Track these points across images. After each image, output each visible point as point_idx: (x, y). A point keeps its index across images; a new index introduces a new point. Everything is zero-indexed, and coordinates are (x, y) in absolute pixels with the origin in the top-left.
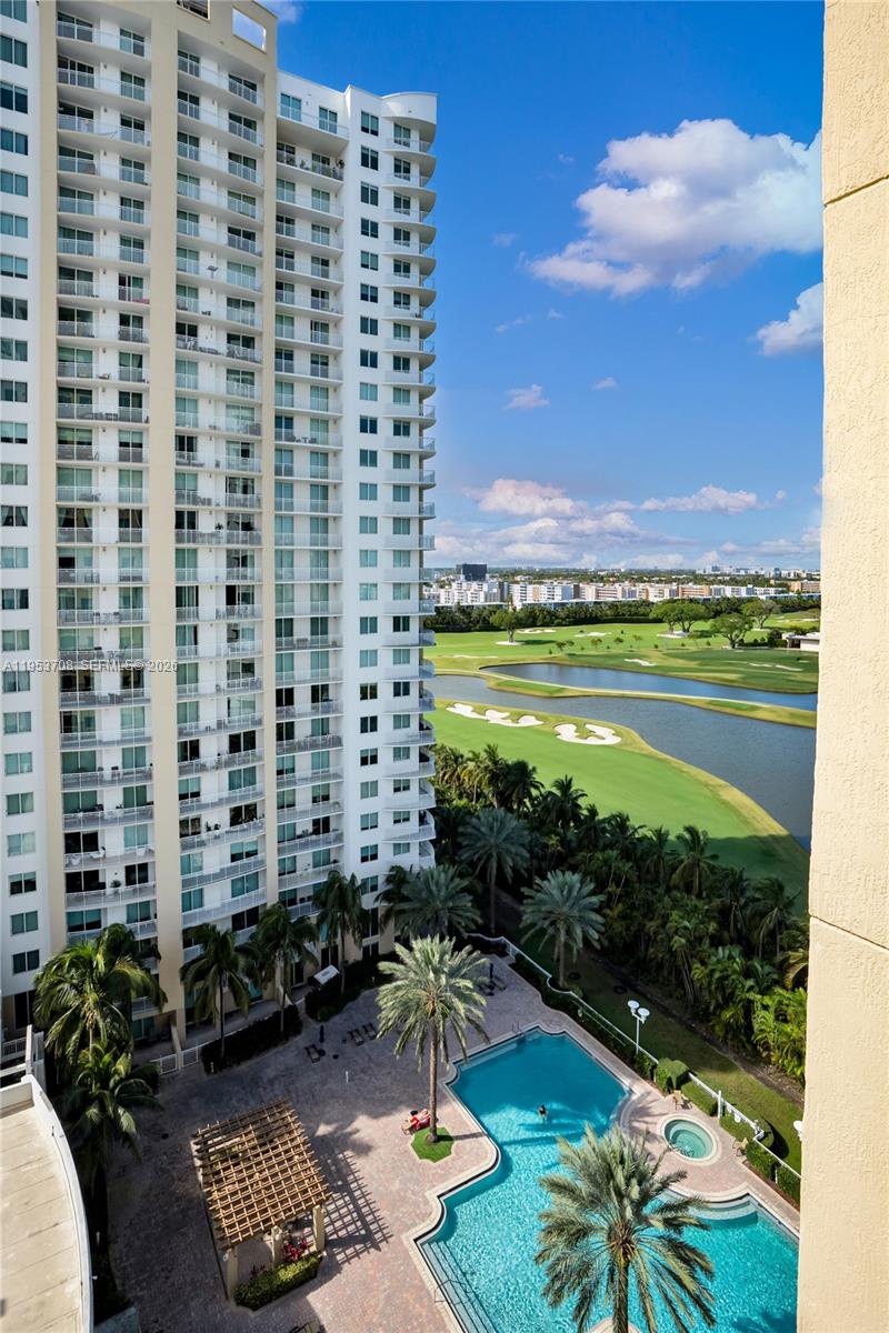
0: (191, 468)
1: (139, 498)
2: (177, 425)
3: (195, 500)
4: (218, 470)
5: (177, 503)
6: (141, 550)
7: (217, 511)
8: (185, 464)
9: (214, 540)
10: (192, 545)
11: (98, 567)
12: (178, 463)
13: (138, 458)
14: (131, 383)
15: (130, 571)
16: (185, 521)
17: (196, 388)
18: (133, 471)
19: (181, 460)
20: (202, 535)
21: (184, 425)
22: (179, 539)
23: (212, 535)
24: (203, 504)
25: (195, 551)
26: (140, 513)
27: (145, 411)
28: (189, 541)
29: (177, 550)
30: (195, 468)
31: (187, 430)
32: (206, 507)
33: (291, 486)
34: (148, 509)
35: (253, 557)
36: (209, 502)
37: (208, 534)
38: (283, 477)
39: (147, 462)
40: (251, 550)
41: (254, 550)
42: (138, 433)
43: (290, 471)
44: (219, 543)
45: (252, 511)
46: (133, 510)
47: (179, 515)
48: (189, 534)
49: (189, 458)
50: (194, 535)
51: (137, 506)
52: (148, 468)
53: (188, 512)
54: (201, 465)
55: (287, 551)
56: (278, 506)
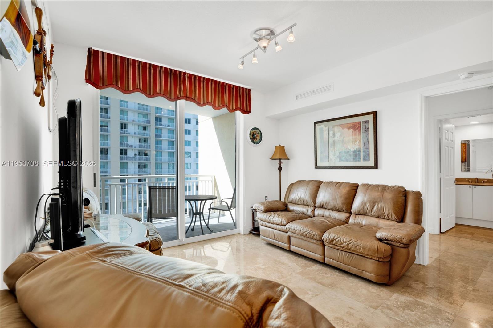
0: (125, 134)
1: (107, 145)
2: (120, 120)
3: (127, 146)
4: (135, 135)
5: (120, 146)
6: (107, 162)
7: (134, 149)
8: (123, 133)
9: (134, 159)
10: (126, 161)
12: (121, 133)
13: (106, 131)
14: (104, 105)
15: (104, 170)
16: (123, 152)
17: (127, 107)
18: (105, 135)
19: (122, 132)
20: (130, 157)
21: (123, 120)
22: (121, 159)
23: (133, 157)
24: (130, 147)
25: (127, 163)
26: (107, 149)
27: (109, 115)
28: (125, 160)
29: (121, 163)
30: (127, 135)
31: (124, 121)
32: (131, 148)
33: (161, 141)
34: (110, 148)
35: (147, 165)
36: (132, 146)
37: (132, 157)
38: (158, 138)
39: (110, 132)
40: (147, 163)
41: (148, 163)
42: (106, 122)
43: (160, 136)
44: (136, 160)
45: (147, 149)
46: (104, 149)
47: (121, 150)
48: (125, 157)
49: (125, 131)
50: (127, 157)
51: (106, 147)
52: (110, 134)
53: (124, 150)
54: (129, 134)
55: (159, 163)
56: (156, 148)
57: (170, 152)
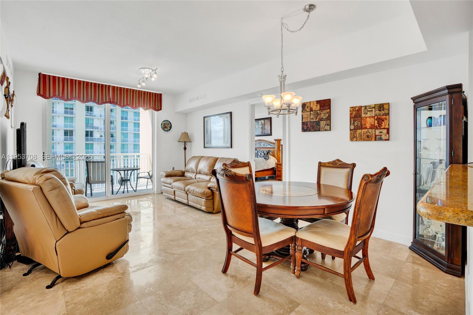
0: (91, 117)
1: (72, 127)
3: (93, 127)
4: (101, 118)
5: (86, 128)
6: (72, 143)
7: (100, 131)
8: (89, 116)
9: (99, 140)
10: (91, 142)
11: (56, 149)
12: (86, 115)
13: (72, 113)
15: (68, 151)
16: (89, 134)
18: (70, 117)
20: (95, 139)
22: (87, 140)
23: (99, 139)
24: (95, 128)
25: (93, 144)
26: (72, 131)
29: (86, 144)
30: (92, 117)
32: (97, 130)
33: (127, 123)
34: (75, 130)
35: (113, 146)
36: (98, 128)
37: (97, 139)
38: (124, 120)
39: (75, 115)
40: (112, 144)
41: (114, 144)
42: (72, 105)
43: (126, 119)
44: (101, 141)
45: (113, 131)
46: (69, 130)
47: (87, 132)
48: (90, 138)
49: (90, 113)
50: (92, 139)
51: (71, 129)
52: (75, 117)
53: (90, 131)
54: (95, 116)
55: (125, 144)
56: (122, 130)
57: (136, 134)
